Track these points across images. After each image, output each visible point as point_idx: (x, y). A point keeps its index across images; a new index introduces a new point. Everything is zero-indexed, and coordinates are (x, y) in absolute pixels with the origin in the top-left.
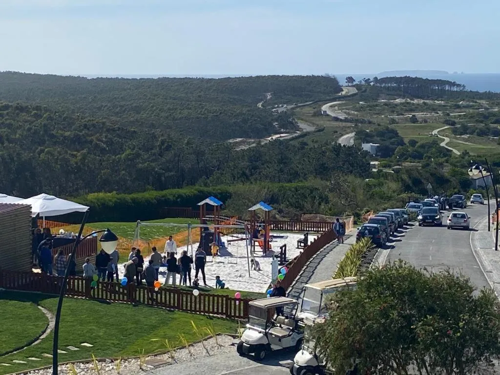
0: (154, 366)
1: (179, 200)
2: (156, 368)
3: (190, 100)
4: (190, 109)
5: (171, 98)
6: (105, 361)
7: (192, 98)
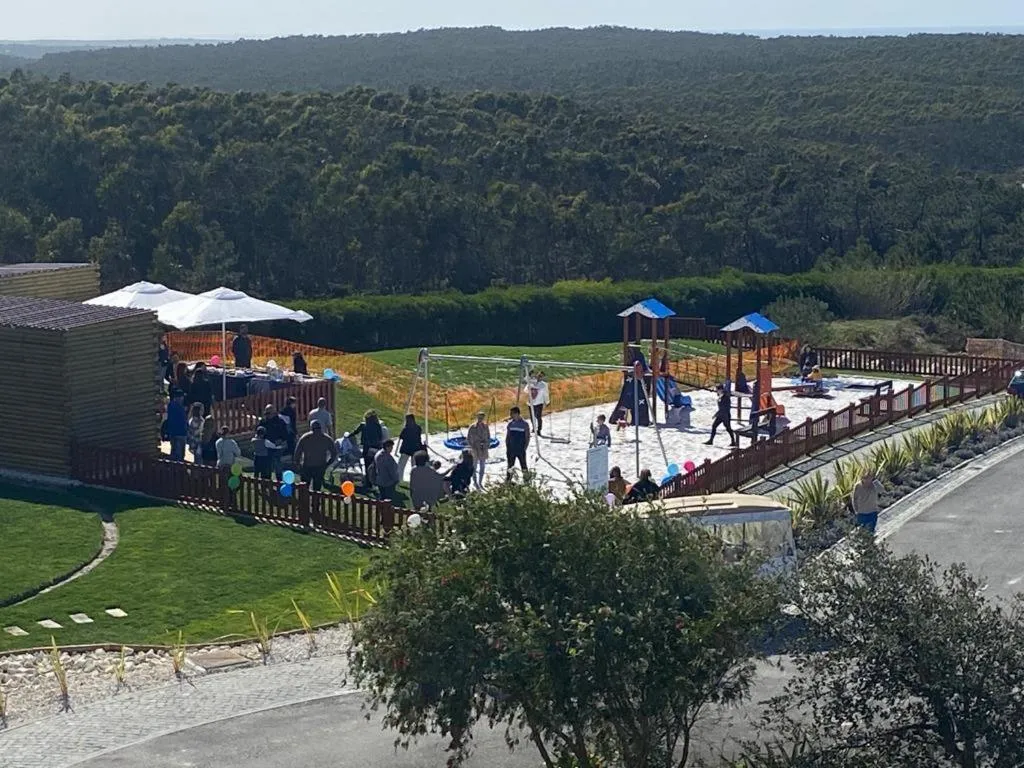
0: (207, 669)
1: (693, 301)
2: (211, 673)
3: (958, 82)
4: (951, 101)
5: (917, 76)
6: (120, 651)
7: (962, 76)
